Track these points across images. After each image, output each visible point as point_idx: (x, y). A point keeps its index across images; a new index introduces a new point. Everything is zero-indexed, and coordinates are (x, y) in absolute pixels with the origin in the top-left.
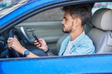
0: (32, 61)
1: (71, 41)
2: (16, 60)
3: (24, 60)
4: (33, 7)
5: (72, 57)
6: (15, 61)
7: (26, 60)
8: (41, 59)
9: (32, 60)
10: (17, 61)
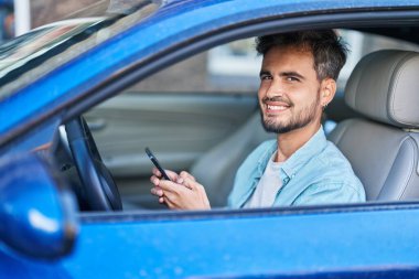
0: (187, 224)
1: (276, 160)
2: (130, 220)
3: (160, 219)
4: (186, 27)
5: (301, 212)
6: (128, 223)
7: (166, 219)
8: (221, 216)
9: (187, 218)
10: (134, 222)
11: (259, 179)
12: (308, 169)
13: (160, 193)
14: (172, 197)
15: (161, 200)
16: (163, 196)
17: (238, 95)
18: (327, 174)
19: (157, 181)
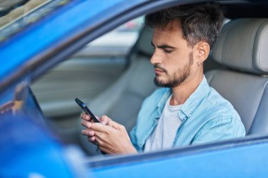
11: (158, 119)
12: (201, 108)
13: (92, 133)
14: (102, 136)
15: (93, 138)
16: (95, 135)
17: (113, 57)
18: (219, 111)
19: (89, 124)
